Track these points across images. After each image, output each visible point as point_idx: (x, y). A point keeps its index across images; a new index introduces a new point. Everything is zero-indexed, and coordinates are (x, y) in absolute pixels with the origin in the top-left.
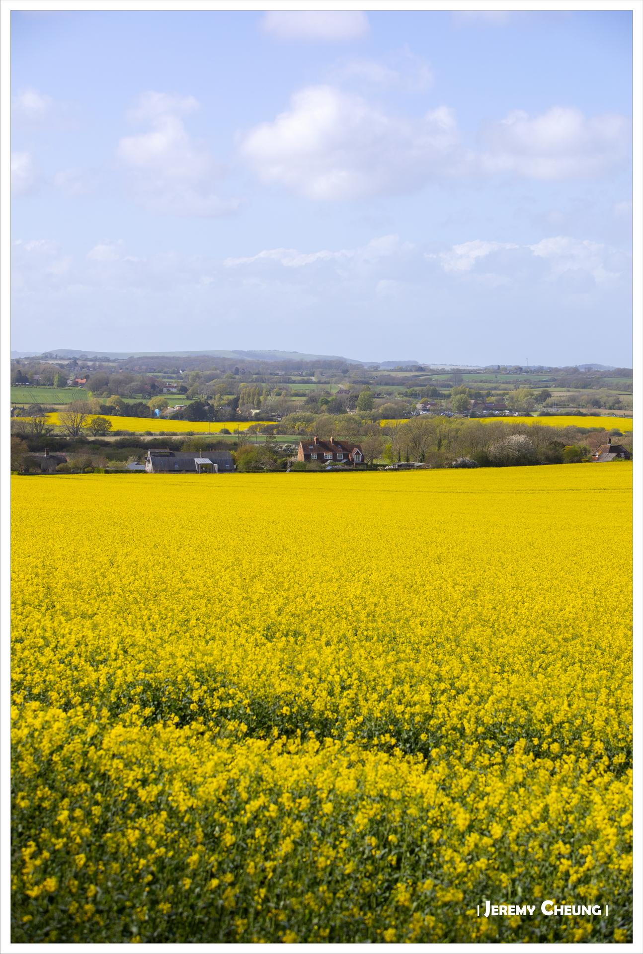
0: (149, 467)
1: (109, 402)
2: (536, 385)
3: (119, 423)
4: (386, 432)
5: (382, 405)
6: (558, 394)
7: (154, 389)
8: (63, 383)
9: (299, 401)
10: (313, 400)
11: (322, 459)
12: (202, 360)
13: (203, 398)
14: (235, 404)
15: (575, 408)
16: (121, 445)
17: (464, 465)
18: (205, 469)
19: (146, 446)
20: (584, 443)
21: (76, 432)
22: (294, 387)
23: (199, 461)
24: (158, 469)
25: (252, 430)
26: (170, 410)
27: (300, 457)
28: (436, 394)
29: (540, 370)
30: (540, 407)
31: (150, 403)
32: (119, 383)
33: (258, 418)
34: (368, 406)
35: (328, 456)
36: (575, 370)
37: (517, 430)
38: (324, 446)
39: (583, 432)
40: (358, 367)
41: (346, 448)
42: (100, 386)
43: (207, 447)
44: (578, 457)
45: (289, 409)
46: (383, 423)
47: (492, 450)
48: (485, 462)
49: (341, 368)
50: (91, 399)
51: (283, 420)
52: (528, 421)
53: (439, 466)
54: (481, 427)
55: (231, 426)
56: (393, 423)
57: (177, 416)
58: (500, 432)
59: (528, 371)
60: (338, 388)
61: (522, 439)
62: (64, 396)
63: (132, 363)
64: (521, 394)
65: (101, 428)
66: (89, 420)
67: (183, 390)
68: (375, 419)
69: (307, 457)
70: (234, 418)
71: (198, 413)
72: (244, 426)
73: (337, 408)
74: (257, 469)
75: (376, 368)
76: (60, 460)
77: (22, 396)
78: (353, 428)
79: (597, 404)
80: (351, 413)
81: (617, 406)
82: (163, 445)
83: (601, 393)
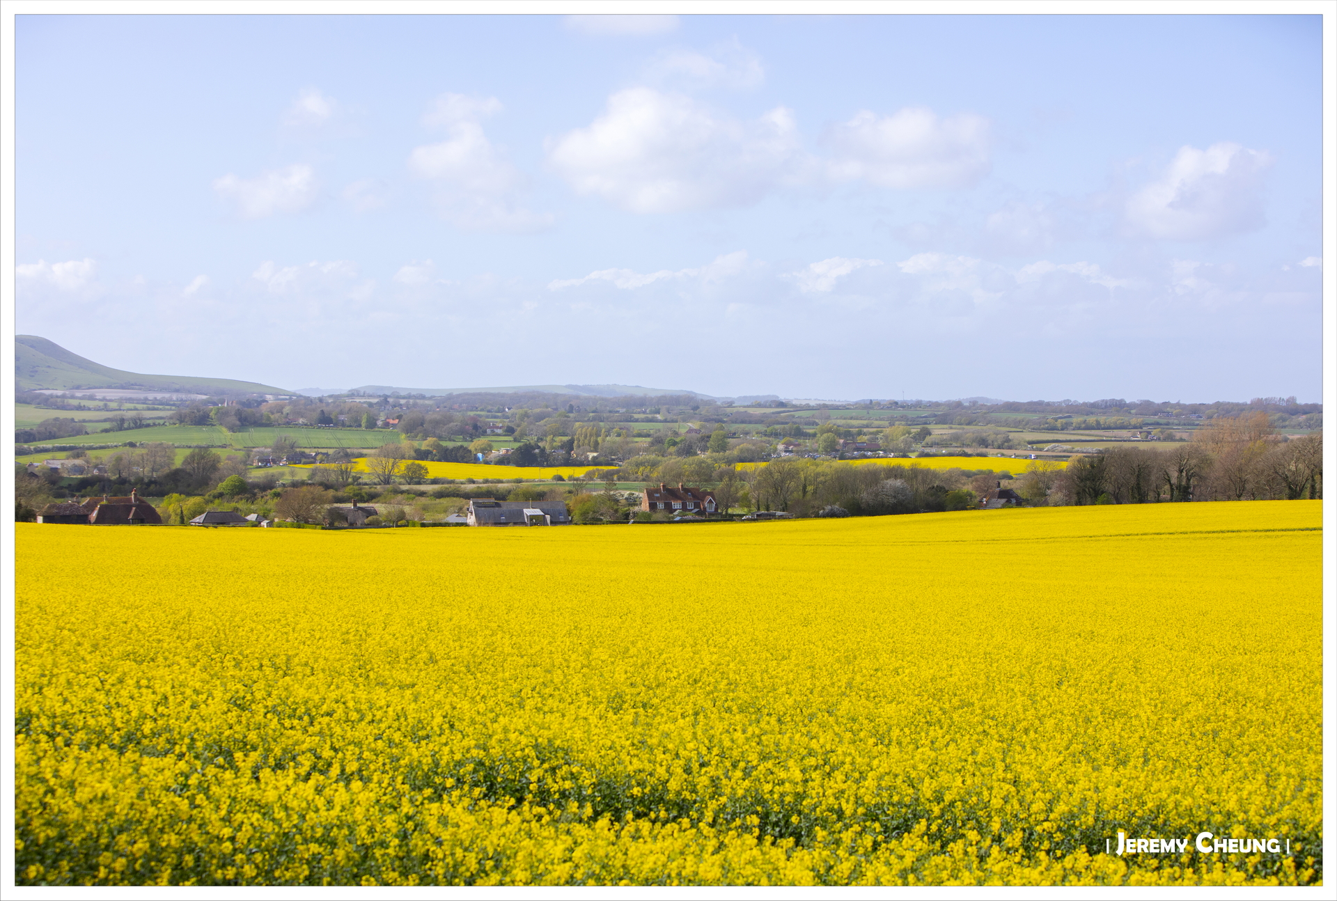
0: (471, 519)
1: (424, 445)
2: (913, 422)
3: (436, 469)
4: (743, 476)
5: (737, 446)
6: (939, 432)
7: (476, 430)
8: (372, 425)
9: (644, 442)
10: (658, 441)
11: (669, 508)
12: (532, 397)
13: (532, 439)
14: (569, 446)
15: (959, 448)
16: (439, 495)
17: (832, 515)
18: (536, 522)
19: (467, 496)
20: (969, 488)
21: (387, 480)
22: (637, 427)
23: (528, 512)
24: (482, 521)
25: (590, 476)
26: (494, 454)
27: (645, 507)
28: (799, 433)
29: (918, 405)
30: (919, 447)
31: (472, 446)
32: (437, 423)
33: (595, 462)
34: (723, 447)
35: (677, 505)
36: (959, 405)
37: (895, 473)
38: (672, 493)
39: (968, 475)
40: (709, 403)
41: (698, 496)
42: (415, 427)
43: (538, 496)
44: (961, 503)
45: (631, 452)
46: (739, 467)
47: (865, 496)
48: (857, 510)
49: (689, 405)
50: (404, 442)
51: (624, 465)
52: (906, 463)
53: (804, 516)
54: (852, 470)
55: (565, 472)
56: (750, 467)
57: (502, 461)
58: (873, 477)
59: (905, 406)
60: (687, 427)
61: (898, 483)
62: (372, 438)
63: (451, 400)
64: (898, 433)
65: (416, 476)
66: (403, 466)
67: (510, 431)
68: (729, 462)
69: (653, 506)
70: (568, 463)
71: (527, 457)
72: (580, 472)
73: (688, 451)
74: (595, 521)
75: (730, 404)
76: (369, 513)
77: (326, 439)
78: (705, 474)
79: (983, 442)
80: (702, 456)
81: (1005, 445)
82: (488, 494)
83: (988, 431)
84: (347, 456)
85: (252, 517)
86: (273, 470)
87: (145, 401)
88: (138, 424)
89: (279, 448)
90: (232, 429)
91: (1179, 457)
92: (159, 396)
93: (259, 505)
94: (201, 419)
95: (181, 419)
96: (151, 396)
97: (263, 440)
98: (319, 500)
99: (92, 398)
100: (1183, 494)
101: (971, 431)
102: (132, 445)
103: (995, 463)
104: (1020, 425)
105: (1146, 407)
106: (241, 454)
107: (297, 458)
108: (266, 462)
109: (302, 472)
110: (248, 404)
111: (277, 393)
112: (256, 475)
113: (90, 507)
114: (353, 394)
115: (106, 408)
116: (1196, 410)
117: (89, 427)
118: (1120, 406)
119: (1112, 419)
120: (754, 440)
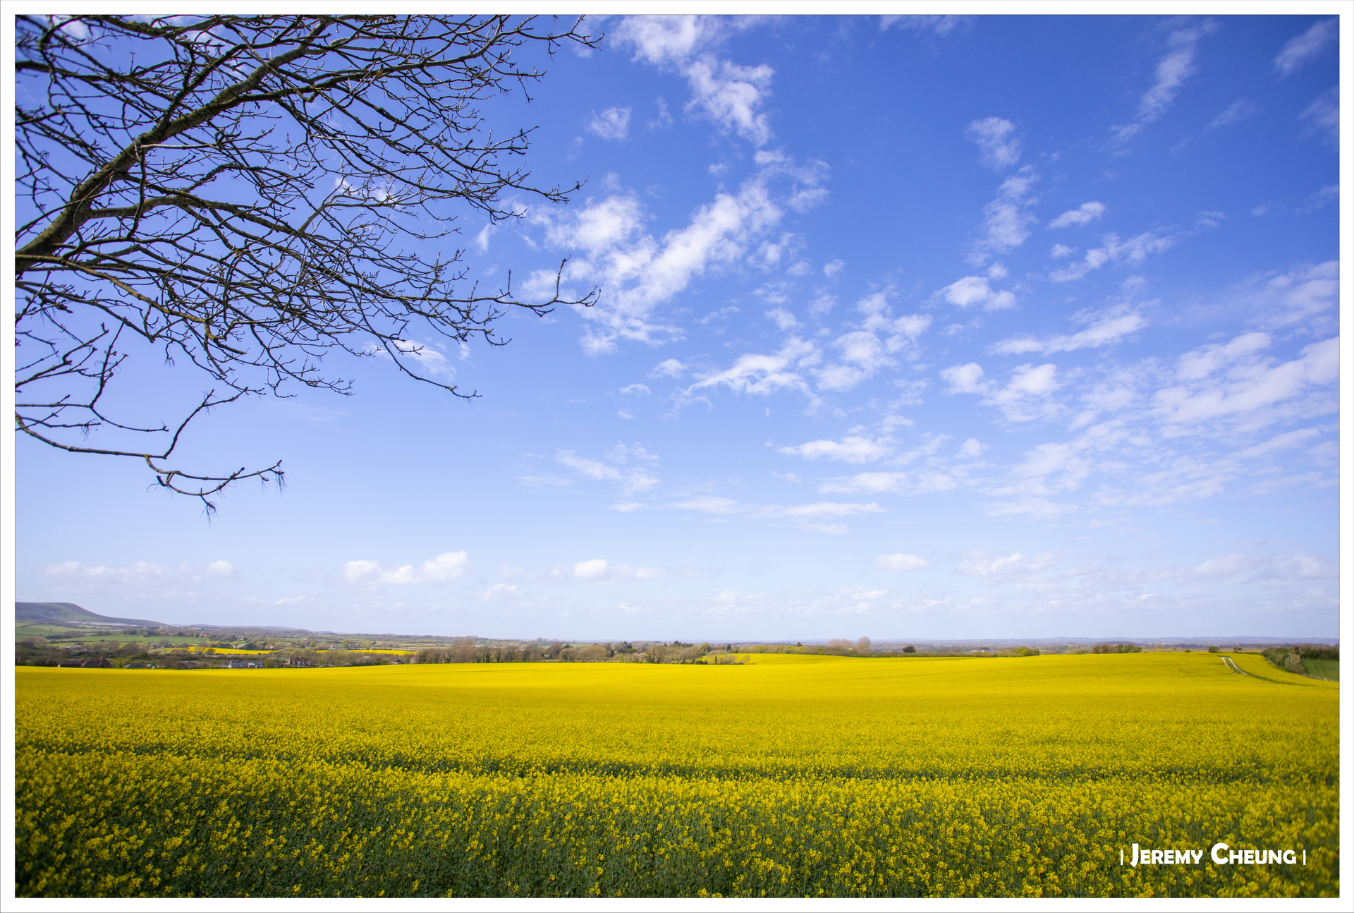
0: (230, 666)
1: (215, 643)
2: (372, 640)
3: (218, 651)
4: (319, 654)
5: (318, 646)
6: (379, 643)
7: (234, 638)
8: (197, 636)
9: (289, 644)
10: (294, 643)
11: (296, 663)
12: (254, 629)
13: (252, 642)
14: (265, 644)
15: (383, 647)
16: (219, 659)
17: (347, 666)
18: (252, 667)
19: (229, 659)
20: (387, 659)
21: (200, 654)
22: (288, 639)
23: (250, 664)
24: (233, 667)
25: (270, 653)
26: (239, 646)
27: (289, 663)
28: (337, 642)
29: (373, 635)
30: (372, 647)
31: (232, 644)
32: (220, 636)
33: (273, 649)
34: (314, 646)
35: (299, 663)
36: (385, 635)
37: (366, 654)
38: (298, 659)
39: (386, 655)
40: (311, 633)
41: (306, 660)
42: (212, 637)
43: (253, 659)
44: (385, 663)
45: (284, 647)
46: (318, 652)
47: (357, 661)
48: (354, 665)
49: (305, 633)
50: (208, 642)
51: (282, 650)
52: (371, 651)
53: (338, 666)
54: (353, 653)
55: (262, 652)
56: (322, 652)
57: (241, 648)
58: (360, 655)
59: (369, 635)
60: (304, 639)
61: (368, 657)
62: (197, 640)
63: (226, 629)
64: (367, 643)
65: (211, 652)
66: (207, 649)
67: (245, 639)
68: (316, 650)
69: (291, 663)
70: (263, 649)
71: (250, 647)
72: (267, 652)
73: (303, 647)
74: (272, 667)
75: (317, 633)
76: (194, 664)
77: (181, 640)
78: (308, 653)
79: (391, 646)
80: (307, 648)
81: (398, 647)
82: (236, 658)
83: (393, 643)
84: (187, 646)
85: (149, 665)
86: (158, 650)
87: (112, 626)
88: (107, 634)
89: (162, 643)
90: (145, 636)
91: (448, 651)
92: (117, 625)
93: (152, 661)
94: (133, 633)
95: (125, 633)
96: (114, 624)
97: (155, 640)
98: (176, 660)
99: (89, 625)
100: (448, 661)
101: (388, 643)
102: (103, 641)
103: (394, 652)
104: (402, 642)
105: (438, 637)
106: (146, 645)
107: (167, 646)
108: (155, 647)
109: (169, 651)
110: (152, 628)
111: (163, 625)
112: (151, 651)
113: (83, 662)
114: (192, 626)
115: (95, 628)
116: (451, 638)
117: (86, 634)
118: (430, 637)
119: (429, 640)
120: (323, 644)
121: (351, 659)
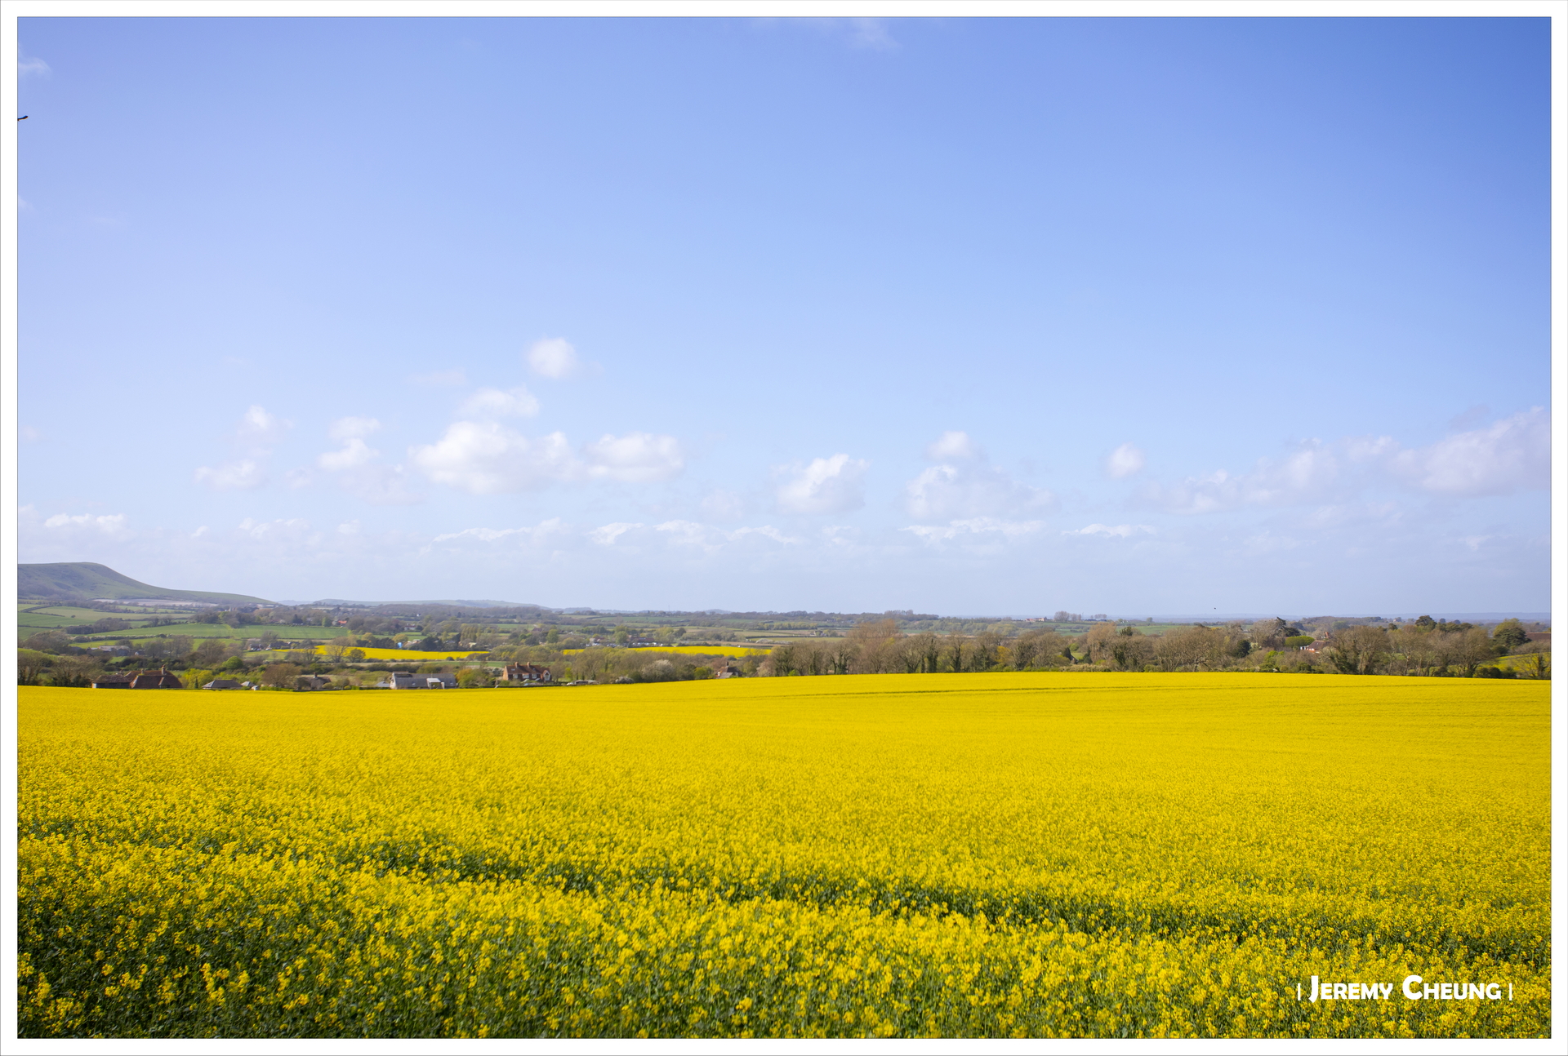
0: (393, 685)
1: (363, 637)
2: (675, 624)
3: (371, 653)
4: (568, 658)
5: (564, 639)
6: (691, 630)
7: (398, 628)
8: (329, 624)
9: (505, 636)
10: (515, 636)
11: (521, 678)
12: (434, 607)
13: (433, 635)
14: (457, 638)
15: (703, 640)
16: (372, 669)
17: (624, 682)
18: (436, 686)
19: (391, 670)
20: (709, 666)
21: (338, 660)
22: (501, 627)
23: (430, 680)
24: (400, 686)
25: (471, 658)
26: (409, 643)
27: (505, 677)
28: (603, 631)
29: (678, 614)
30: (678, 640)
31: (394, 638)
32: (372, 623)
33: (474, 649)
34: (555, 639)
35: (525, 676)
36: (703, 614)
37: (662, 656)
38: (523, 669)
39: (709, 657)
40: (548, 611)
41: (539, 670)
42: (357, 626)
43: (437, 670)
44: (706, 675)
45: (495, 643)
46: (566, 652)
47: (644, 670)
48: (639, 679)
49: (536, 613)
50: (350, 636)
51: (493, 650)
52: (670, 650)
53: (606, 683)
54: (636, 654)
55: (455, 655)
56: (573, 652)
57: (414, 648)
58: (650, 658)
59: (669, 614)
60: (533, 627)
61: (665, 662)
62: (329, 633)
64: (665, 631)
65: (357, 657)
66: (349, 651)
67: (419, 629)
68: (560, 649)
69: (510, 677)
70: (457, 649)
71: (430, 645)
72: (464, 655)
73: (533, 642)
74: (474, 686)
75: (561, 612)
76: (326, 681)
77: (298, 633)
78: (544, 656)
79: (719, 637)
80: (543, 645)
81: (732, 639)
82: (404, 668)
83: (721, 630)
84: (312, 644)
85: (246, 684)
86: (261, 653)
87: (173, 607)
88: (168, 622)
89: (266, 639)
90: (234, 626)
91: (840, 648)
92: (184, 604)
93: (250, 676)
94: (212, 619)
95: (199, 619)
96: (178, 604)
97: (255, 633)
98: (291, 673)
99: (135, 605)
100: (843, 670)
101: (711, 630)
102: (163, 636)
103: (726, 650)
104: (741, 627)
105: (820, 616)
106: (239, 643)
107: (278, 645)
108: (256, 648)
109: (281, 654)
110: (245, 610)
111: (265, 603)
112: (249, 656)
113: (132, 677)
114: (317, 604)
115: (145, 612)
116: (850, 617)
117: (133, 624)
118: (803, 615)
119: (799, 623)
120: (573, 635)
121: (631, 666)
